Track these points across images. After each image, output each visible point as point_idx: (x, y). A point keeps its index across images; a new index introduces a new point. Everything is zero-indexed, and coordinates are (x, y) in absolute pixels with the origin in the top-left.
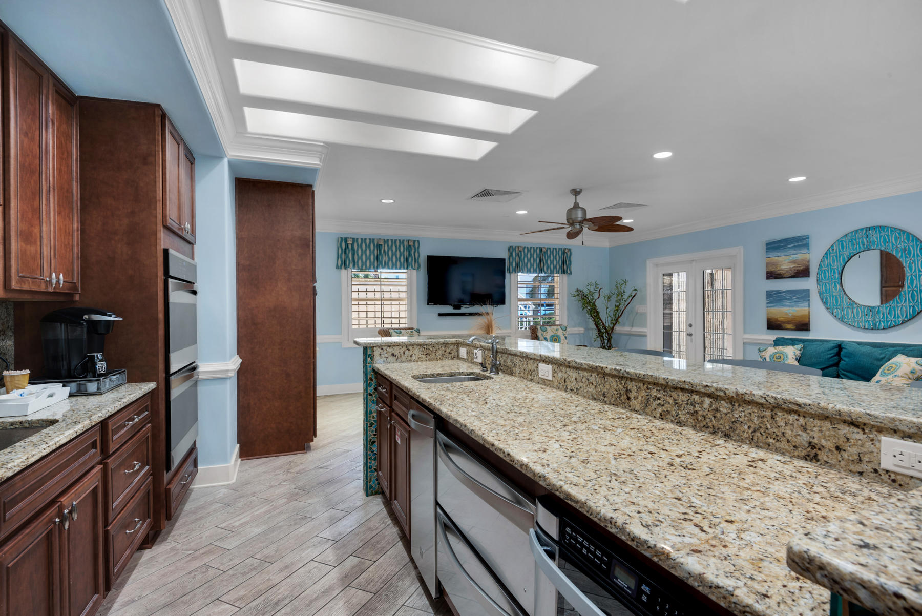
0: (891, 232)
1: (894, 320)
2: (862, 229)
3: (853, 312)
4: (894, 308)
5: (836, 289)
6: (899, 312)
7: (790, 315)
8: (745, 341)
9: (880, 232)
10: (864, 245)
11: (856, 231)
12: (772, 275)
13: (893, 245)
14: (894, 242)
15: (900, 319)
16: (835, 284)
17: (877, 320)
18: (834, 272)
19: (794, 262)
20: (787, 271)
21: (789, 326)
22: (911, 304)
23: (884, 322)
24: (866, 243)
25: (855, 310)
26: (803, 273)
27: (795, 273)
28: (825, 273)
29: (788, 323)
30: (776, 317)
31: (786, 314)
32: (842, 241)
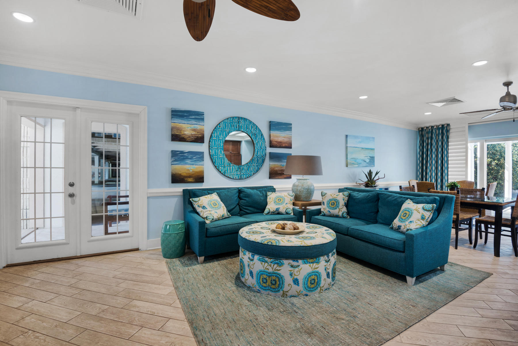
0: (250, 123)
1: (249, 173)
2: (236, 117)
3: (230, 169)
4: (250, 166)
5: (221, 154)
6: (252, 169)
7: (191, 171)
8: (149, 195)
9: (245, 122)
10: (237, 127)
11: (233, 118)
12: (176, 137)
13: (250, 131)
14: (251, 129)
15: (252, 173)
16: (221, 150)
17: (242, 174)
18: (220, 142)
19: (194, 130)
20: (189, 137)
21: (190, 180)
22: (257, 165)
23: (245, 174)
24: (238, 126)
25: (231, 168)
26: (200, 139)
27: (195, 139)
28: (215, 142)
29: (190, 177)
30: (180, 173)
31: (188, 170)
32: (225, 122)
